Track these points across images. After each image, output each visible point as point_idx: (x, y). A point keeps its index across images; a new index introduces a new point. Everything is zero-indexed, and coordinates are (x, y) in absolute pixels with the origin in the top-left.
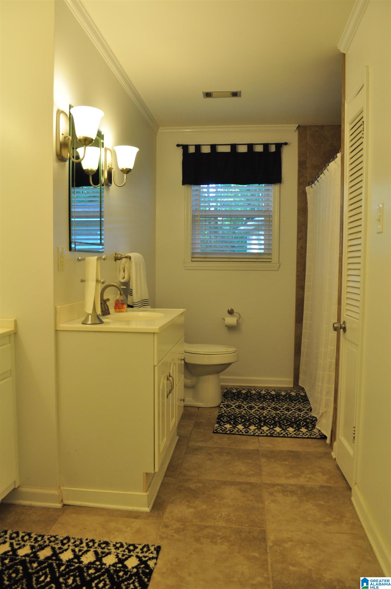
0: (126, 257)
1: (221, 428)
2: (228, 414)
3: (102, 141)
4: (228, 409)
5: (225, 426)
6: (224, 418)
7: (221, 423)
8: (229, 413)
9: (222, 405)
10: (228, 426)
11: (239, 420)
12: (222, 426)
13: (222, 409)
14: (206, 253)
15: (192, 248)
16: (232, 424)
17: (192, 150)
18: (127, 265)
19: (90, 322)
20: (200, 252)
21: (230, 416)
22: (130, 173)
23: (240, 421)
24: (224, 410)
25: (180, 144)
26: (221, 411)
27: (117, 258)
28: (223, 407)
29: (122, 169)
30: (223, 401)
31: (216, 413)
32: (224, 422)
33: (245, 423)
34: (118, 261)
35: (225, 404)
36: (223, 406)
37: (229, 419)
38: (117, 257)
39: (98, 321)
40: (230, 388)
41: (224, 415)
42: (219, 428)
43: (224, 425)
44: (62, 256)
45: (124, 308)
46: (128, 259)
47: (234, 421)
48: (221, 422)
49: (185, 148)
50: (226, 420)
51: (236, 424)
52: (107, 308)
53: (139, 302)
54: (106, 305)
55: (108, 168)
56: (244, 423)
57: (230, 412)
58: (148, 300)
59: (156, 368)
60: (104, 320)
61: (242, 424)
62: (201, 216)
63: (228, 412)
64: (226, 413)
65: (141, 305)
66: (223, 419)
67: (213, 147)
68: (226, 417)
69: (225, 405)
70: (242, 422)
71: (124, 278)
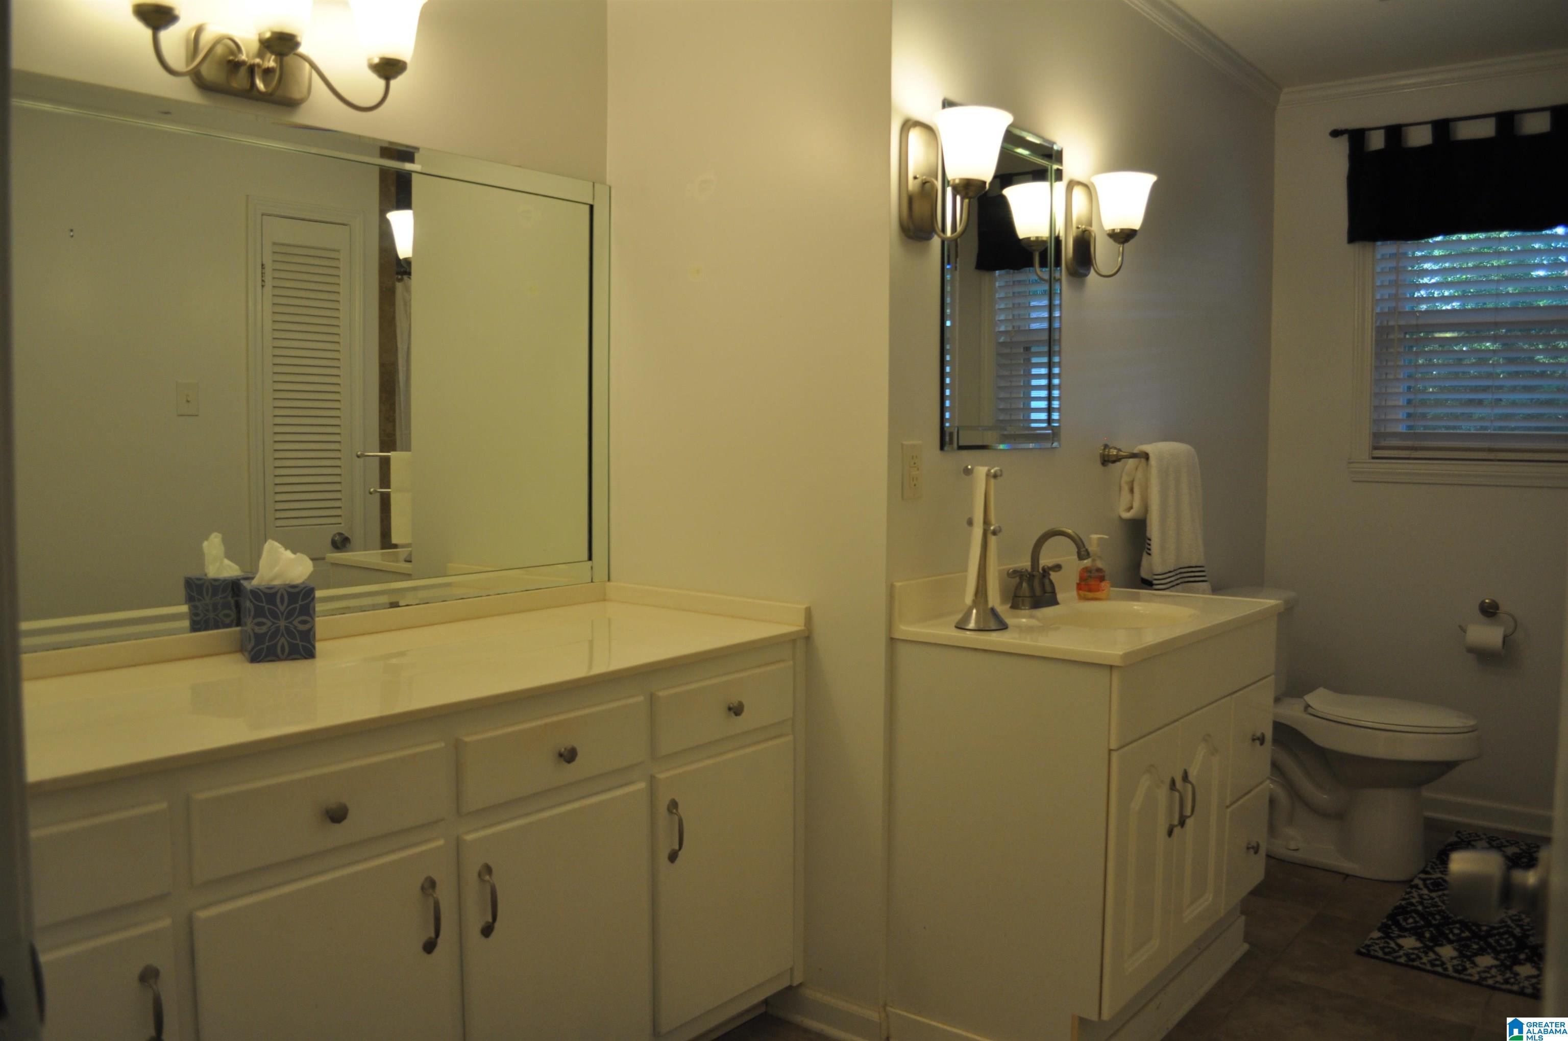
0: (1133, 456)
1: (1386, 945)
2: (1427, 910)
3: (1055, 167)
4: (1434, 895)
5: (1401, 941)
6: (1408, 916)
7: (1390, 931)
8: (1429, 905)
9: (1420, 878)
10: (1409, 943)
11: (1452, 932)
12: (1392, 939)
13: (1414, 890)
14: (1418, 436)
15: (1376, 422)
16: (1425, 937)
17: (1377, 142)
18: (1139, 475)
19: (972, 625)
20: (1404, 431)
21: (1432, 915)
22: (1132, 242)
23: (1454, 935)
24: (1421, 896)
25: (1340, 129)
26: (1407, 896)
27: (1106, 459)
28: (1421, 886)
29: (1111, 232)
30: (1428, 869)
31: (1394, 900)
32: (1402, 929)
33: (1468, 942)
34: (1111, 465)
35: (1430, 879)
36: (1420, 883)
37: (1422, 923)
38: (1108, 456)
39: (993, 625)
40: (1469, 834)
41: (1413, 908)
42: (1377, 944)
43: (1400, 936)
44: (915, 464)
45: (1103, 590)
46: (1143, 460)
47: (1434, 932)
48: (1393, 927)
49: (1357, 137)
50: (1411, 923)
51: (1438, 939)
52: (1048, 589)
53: (1170, 572)
54: (1047, 582)
55: (1073, 233)
56: (1463, 943)
57: (1436, 902)
58: (1203, 567)
59: (1115, 755)
60: (1009, 621)
61: (1455, 944)
62: (1404, 329)
63: (1430, 901)
64: (1421, 903)
65: (1179, 581)
66: (1406, 920)
67: (1442, 127)
68: (1415, 916)
69: (1428, 882)
70: (1459, 939)
71: (1131, 508)
